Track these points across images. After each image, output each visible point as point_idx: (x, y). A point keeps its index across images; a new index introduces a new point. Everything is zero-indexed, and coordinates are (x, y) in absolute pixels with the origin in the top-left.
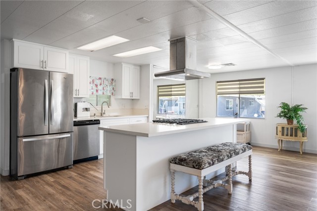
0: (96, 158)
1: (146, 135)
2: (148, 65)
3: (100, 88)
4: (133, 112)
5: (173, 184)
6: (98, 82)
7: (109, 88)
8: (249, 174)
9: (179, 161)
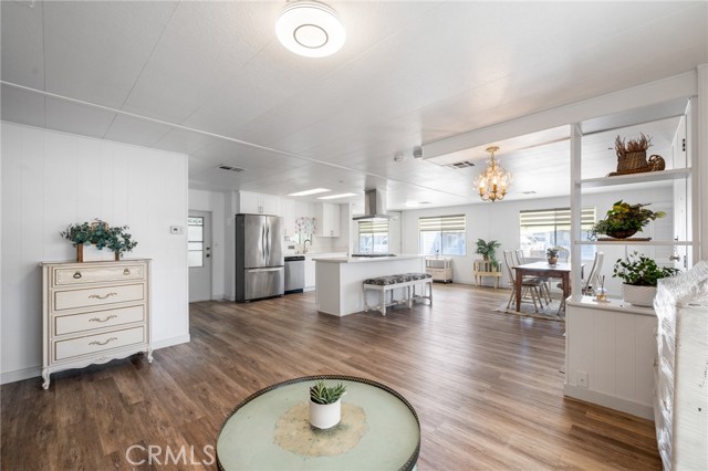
0: (300, 291)
1: (346, 262)
2: (348, 204)
3: (303, 227)
4: (334, 250)
5: (365, 299)
6: (301, 221)
7: (311, 227)
8: (430, 298)
9: (370, 282)
